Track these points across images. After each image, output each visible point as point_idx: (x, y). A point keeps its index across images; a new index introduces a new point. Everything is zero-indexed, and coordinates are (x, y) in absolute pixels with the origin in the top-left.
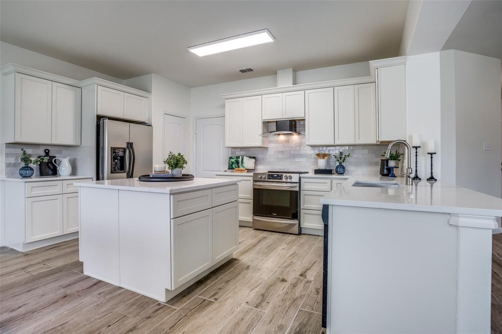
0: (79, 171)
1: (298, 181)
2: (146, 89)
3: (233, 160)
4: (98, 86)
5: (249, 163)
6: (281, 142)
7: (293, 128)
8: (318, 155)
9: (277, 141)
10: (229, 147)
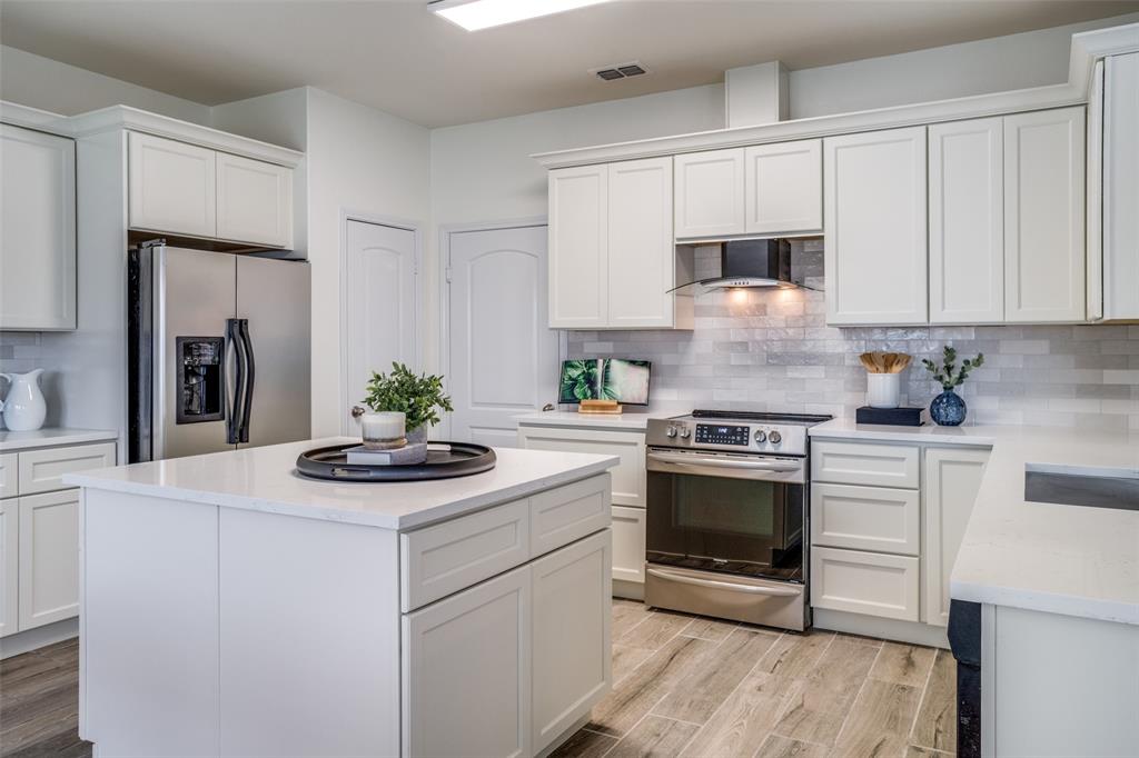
0: (71, 416)
1: (801, 450)
2: (286, 138)
3: (574, 373)
4: (134, 135)
5: (628, 382)
6: (739, 314)
7: (782, 267)
8: (868, 358)
9: (726, 308)
10: (558, 329)
